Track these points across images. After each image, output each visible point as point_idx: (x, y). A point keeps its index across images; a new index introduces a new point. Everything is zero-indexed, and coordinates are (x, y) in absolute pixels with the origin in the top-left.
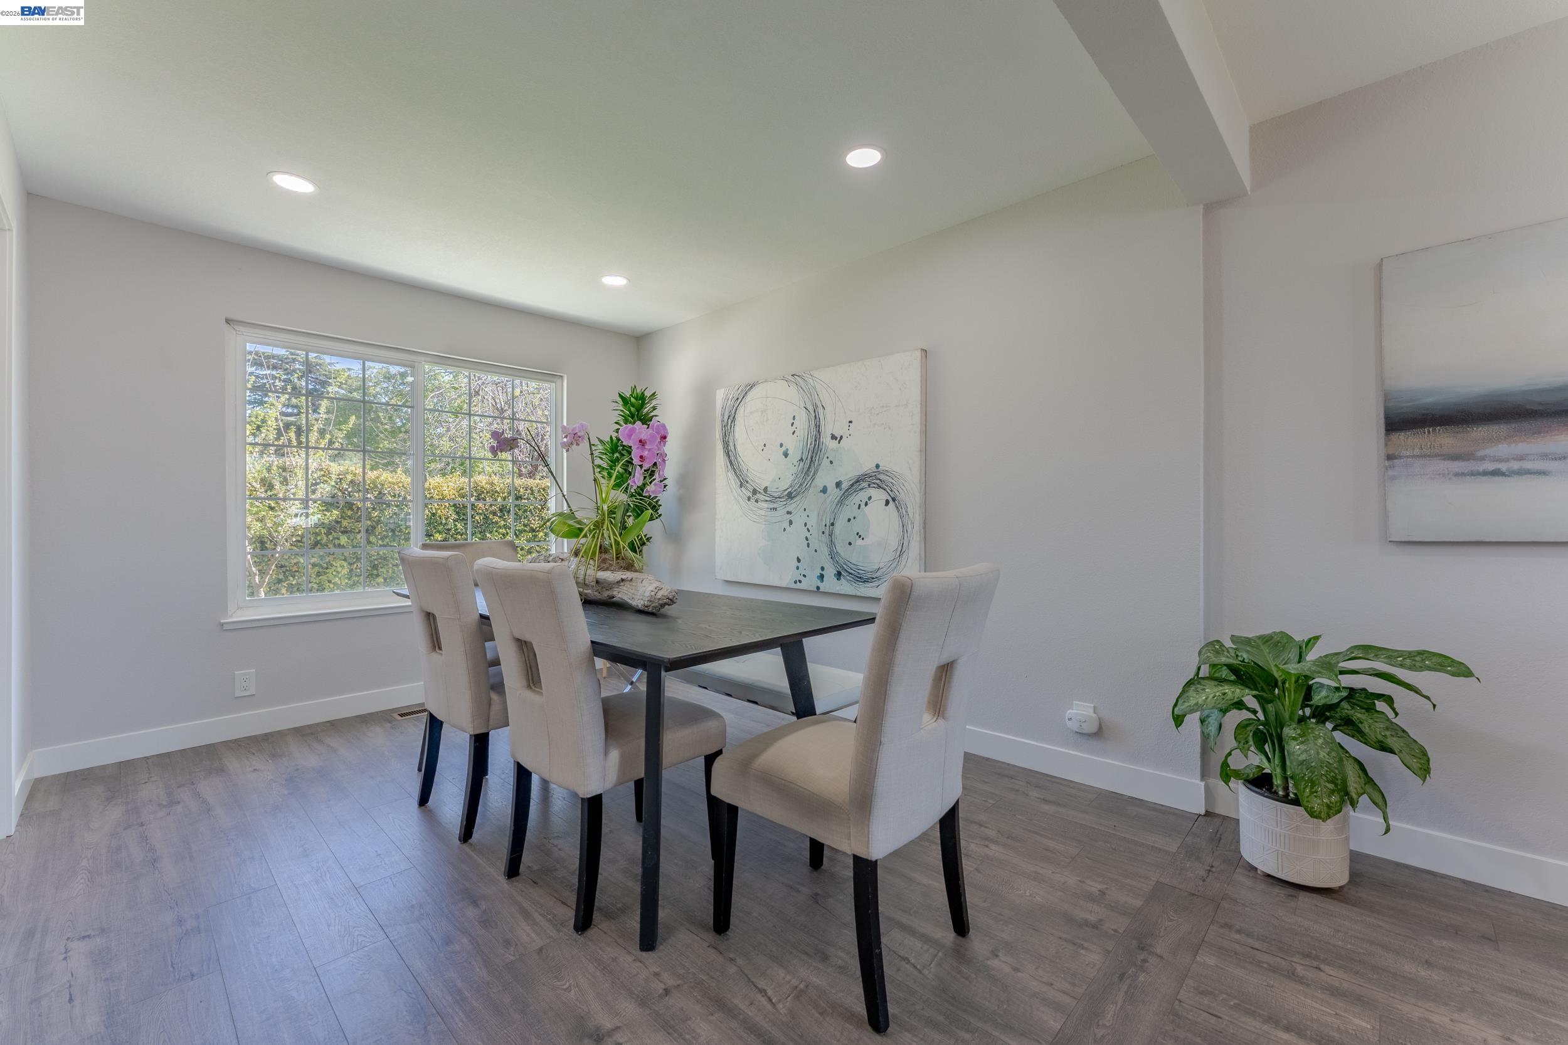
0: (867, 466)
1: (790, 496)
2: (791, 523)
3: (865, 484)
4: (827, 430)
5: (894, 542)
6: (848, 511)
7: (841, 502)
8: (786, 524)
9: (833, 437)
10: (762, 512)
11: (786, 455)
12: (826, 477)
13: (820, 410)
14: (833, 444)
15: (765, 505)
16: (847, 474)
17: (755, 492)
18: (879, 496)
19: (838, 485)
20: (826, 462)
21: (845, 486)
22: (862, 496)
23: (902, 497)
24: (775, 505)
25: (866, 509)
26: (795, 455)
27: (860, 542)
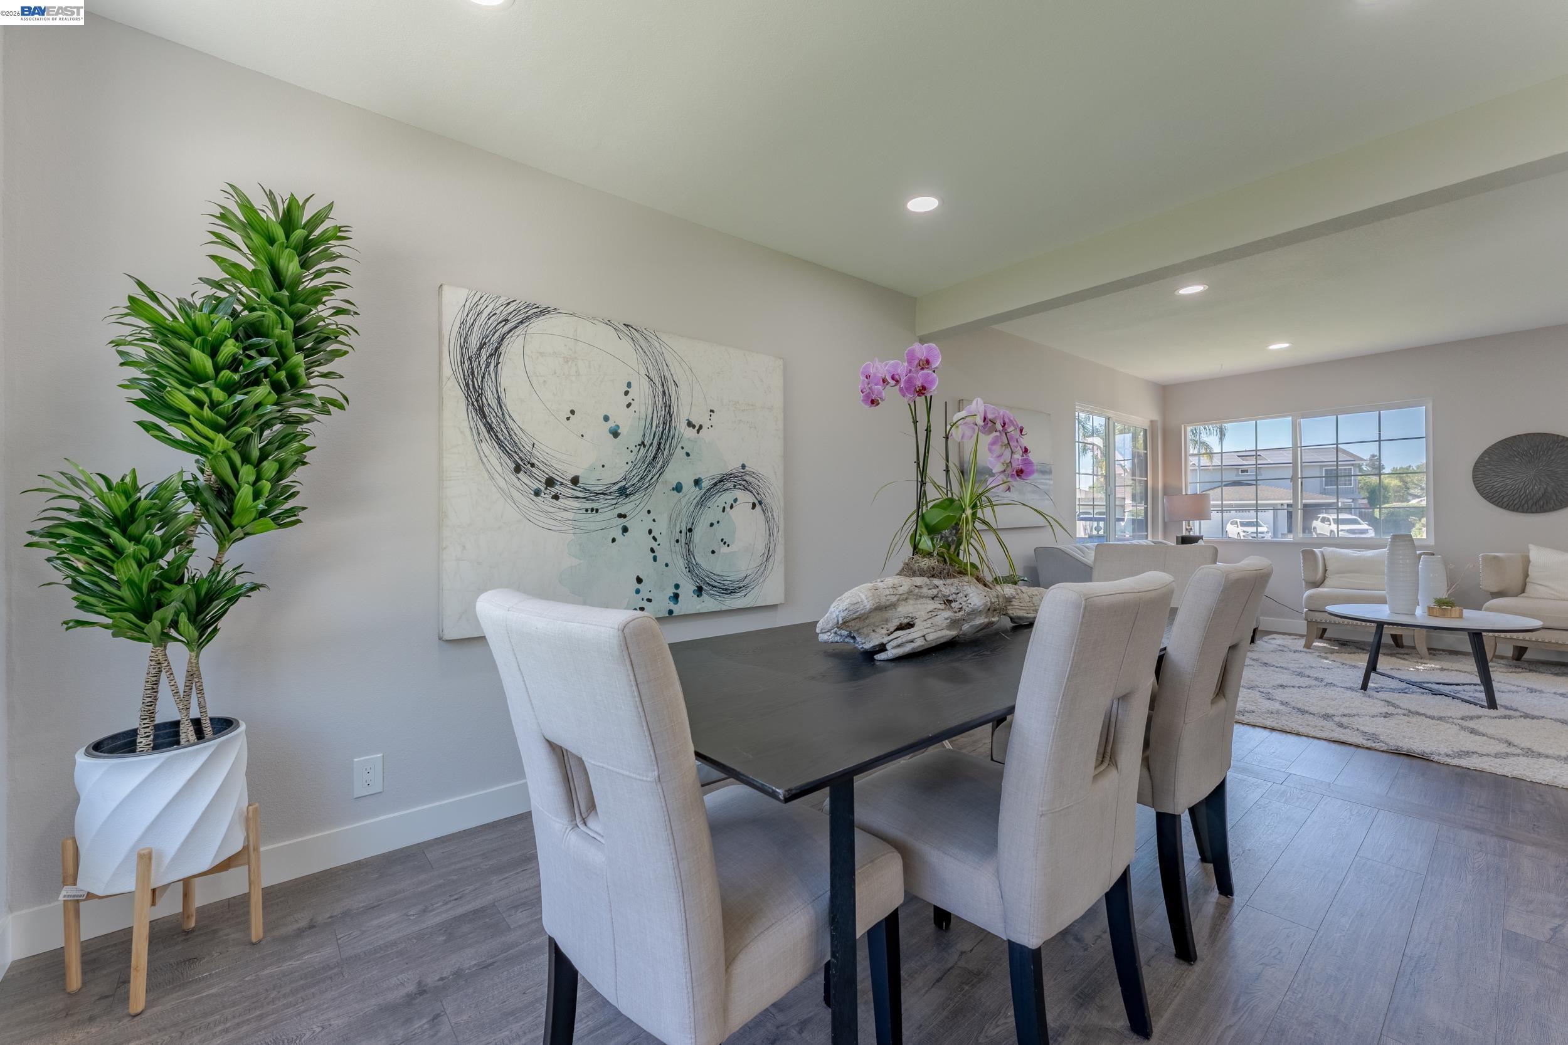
0: (733, 466)
1: (623, 492)
2: (625, 530)
3: (729, 485)
4: (681, 415)
5: (761, 547)
6: (711, 512)
7: (702, 503)
8: (617, 533)
9: (690, 424)
10: (570, 515)
11: (615, 434)
12: (679, 471)
13: (672, 387)
14: (690, 433)
15: (576, 504)
16: (709, 472)
17: (550, 482)
18: (745, 498)
19: (697, 482)
20: (679, 453)
21: (706, 484)
22: (728, 497)
23: (767, 500)
24: (595, 505)
25: (732, 513)
26: (631, 433)
27: (724, 549)
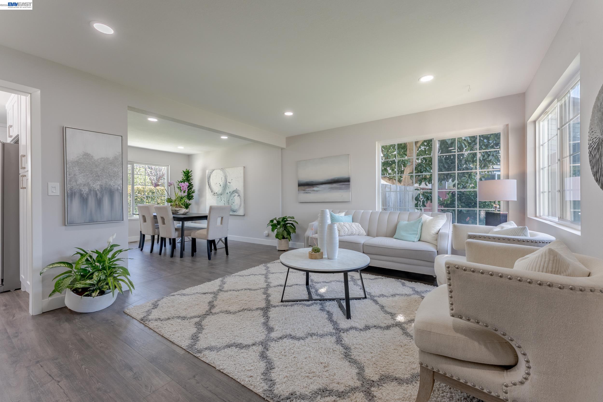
0: (235, 189)
1: (221, 194)
2: (221, 200)
3: (234, 192)
4: (228, 181)
5: (239, 204)
6: (232, 198)
7: (230, 196)
8: (220, 201)
9: (229, 183)
10: (216, 198)
11: (220, 186)
12: (228, 191)
13: (227, 177)
14: (229, 184)
15: (216, 196)
16: (231, 190)
17: (214, 193)
18: (237, 195)
19: (230, 192)
20: (228, 188)
21: (231, 192)
22: (234, 195)
23: (240, 195)
24: (218, 196)
25: (235, 197)
26: (222, 186)
27: (234, 204)
